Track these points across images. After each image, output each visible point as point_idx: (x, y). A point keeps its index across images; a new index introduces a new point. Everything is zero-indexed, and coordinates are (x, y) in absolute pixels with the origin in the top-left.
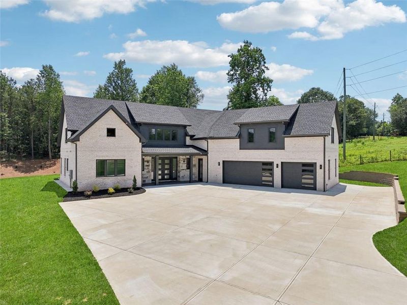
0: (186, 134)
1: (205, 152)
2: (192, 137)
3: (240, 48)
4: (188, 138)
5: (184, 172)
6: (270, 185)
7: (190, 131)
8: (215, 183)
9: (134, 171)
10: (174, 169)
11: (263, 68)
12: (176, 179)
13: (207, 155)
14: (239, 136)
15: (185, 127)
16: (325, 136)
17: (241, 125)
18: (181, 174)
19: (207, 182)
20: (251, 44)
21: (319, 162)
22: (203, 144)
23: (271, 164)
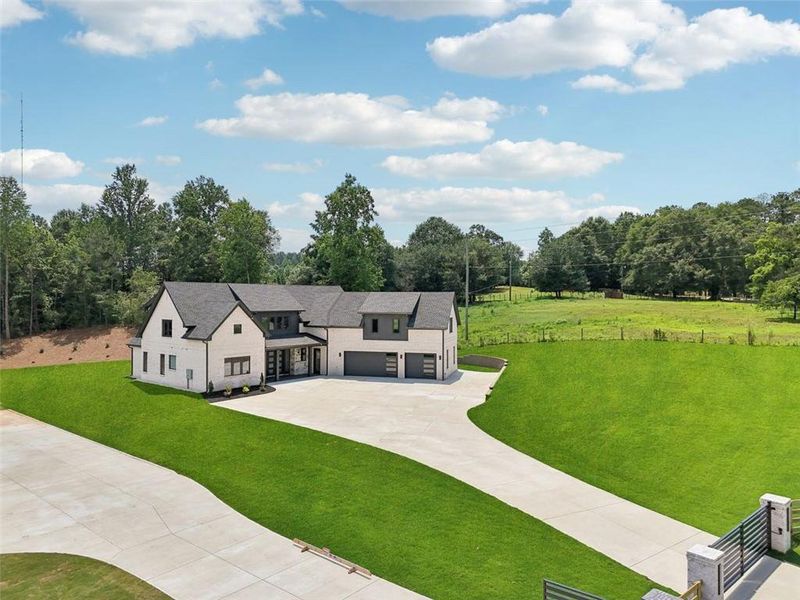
0: (300, 321)
1: (325, 342)
2: (306, 324)
3: (340, 186)
4: (301, 325)
5: (299, 364)
6: (394, 375)
7: (304, 317)
8: (335, 376)
9: (258, 367)
10: (287, 360)
11: (371, 212)
12: (289, 372)
13: (327, 345)
14: (363, 325)
15: (298, 312)
16: (443, 330)
17: (364, 315)
18: (296, 366)
19: (327, 375)
20: (355, 180)
21: (439, 353)
22: (322, 333)
23: (395, 354)
